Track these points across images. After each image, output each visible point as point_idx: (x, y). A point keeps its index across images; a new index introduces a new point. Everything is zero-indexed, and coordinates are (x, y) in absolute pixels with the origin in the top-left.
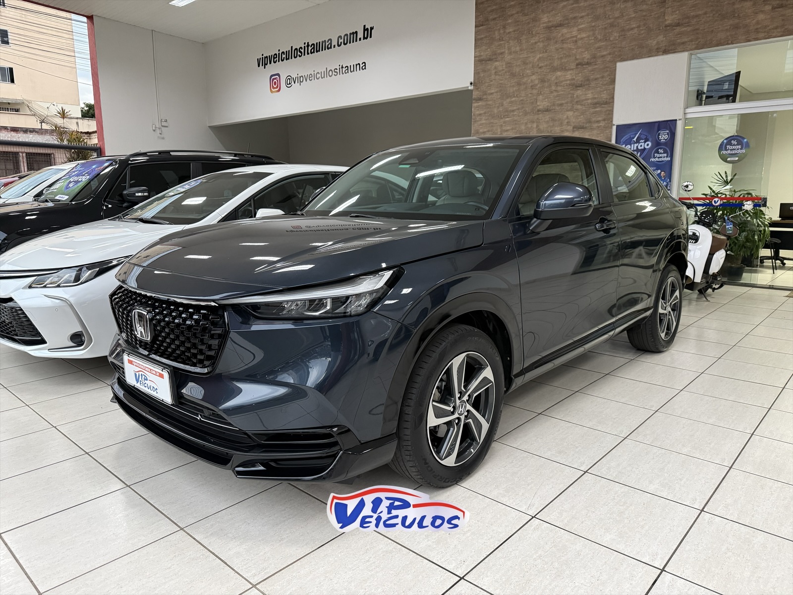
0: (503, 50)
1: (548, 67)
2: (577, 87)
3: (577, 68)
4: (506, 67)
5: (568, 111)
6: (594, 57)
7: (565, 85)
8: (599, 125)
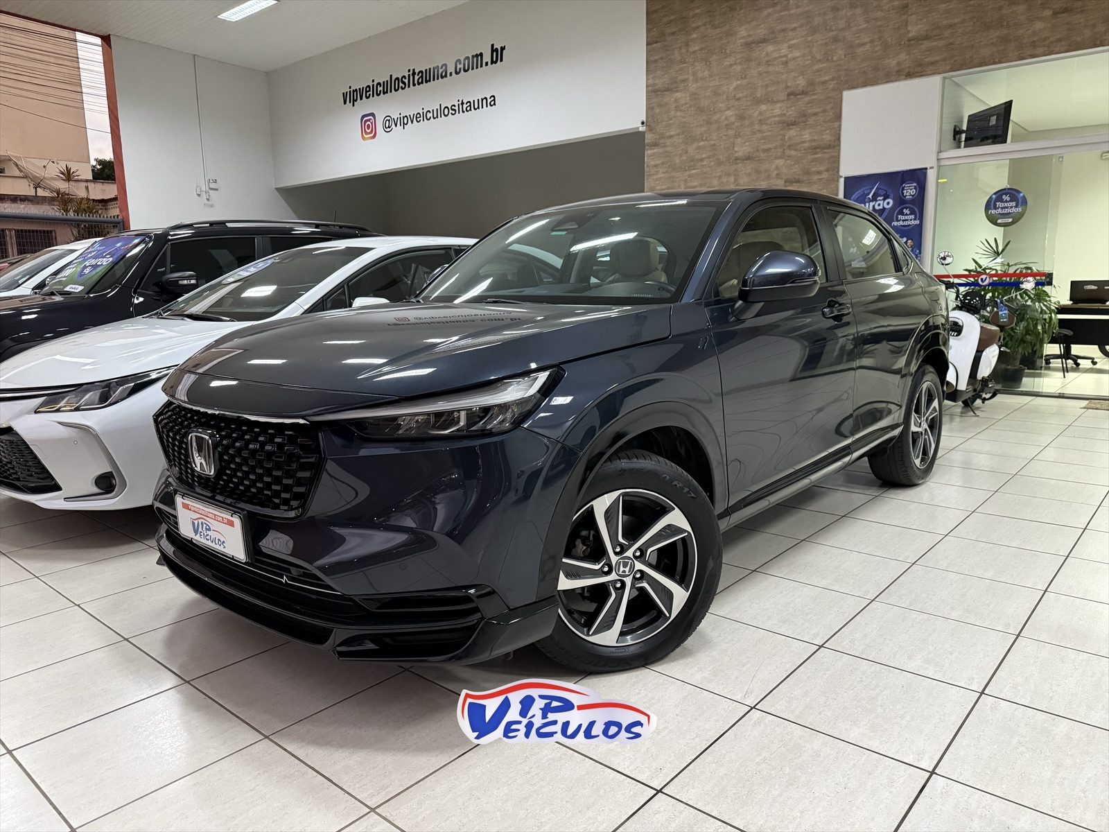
0: (686, 76)
1: (748, 99)
2: (789, 125)
3: (788, 99)
4: (690, 100)
5: (777, 158)
6: (811, 83)
7: (773, 123)
8: (821, 177)
